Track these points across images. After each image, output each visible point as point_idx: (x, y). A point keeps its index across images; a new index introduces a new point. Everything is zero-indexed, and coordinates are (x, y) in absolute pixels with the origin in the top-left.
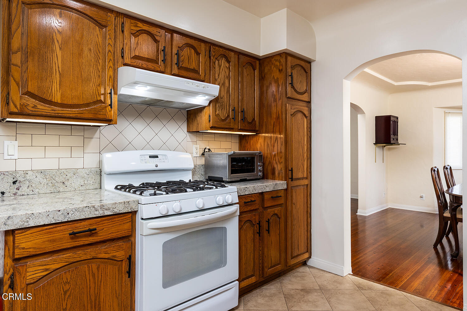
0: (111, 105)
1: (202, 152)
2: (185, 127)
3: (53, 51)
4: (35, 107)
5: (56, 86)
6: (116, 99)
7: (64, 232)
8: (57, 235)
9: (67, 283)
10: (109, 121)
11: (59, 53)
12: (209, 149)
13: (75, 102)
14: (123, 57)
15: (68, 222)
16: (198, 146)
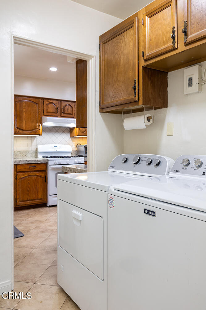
0: (40, 129)
1: (77, 145)
2: (69, 135)
3: (23, 114)
4: (19, 131)
5: (24, 125)
6: (42, 127)
7: (27, 167)
8: (26, 167)
9: (29, 180)
10: (39, 135)
11: (25, 114)
12: (80, 144)
13: (29, 129)
14: (43, 113)
15: (29, 164)
16: (75, 143)
